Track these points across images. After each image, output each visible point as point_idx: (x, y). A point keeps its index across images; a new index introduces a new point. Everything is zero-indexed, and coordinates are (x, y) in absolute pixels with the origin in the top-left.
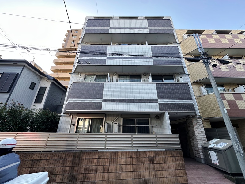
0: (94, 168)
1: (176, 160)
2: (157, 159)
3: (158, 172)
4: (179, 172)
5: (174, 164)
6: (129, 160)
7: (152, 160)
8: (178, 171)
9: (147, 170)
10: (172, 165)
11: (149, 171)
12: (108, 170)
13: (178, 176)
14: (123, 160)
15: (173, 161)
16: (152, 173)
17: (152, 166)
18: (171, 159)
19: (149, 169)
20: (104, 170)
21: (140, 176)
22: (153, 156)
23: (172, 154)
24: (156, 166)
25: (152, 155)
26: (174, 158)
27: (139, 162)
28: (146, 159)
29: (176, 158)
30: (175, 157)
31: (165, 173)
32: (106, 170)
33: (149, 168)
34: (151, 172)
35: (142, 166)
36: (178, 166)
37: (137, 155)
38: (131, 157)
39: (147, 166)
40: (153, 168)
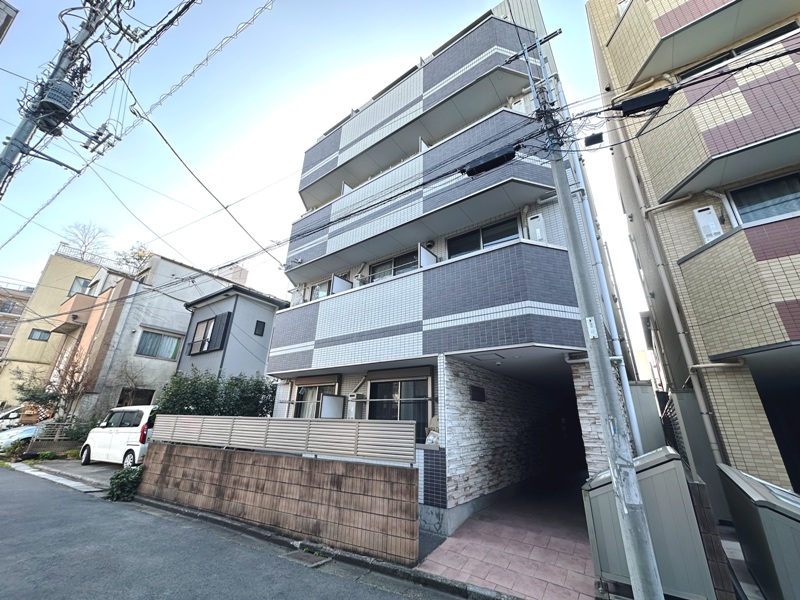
0: (245, 480)
1: (392, 491)
2: (349, 481)
3: (346, 513)
4: (394, 524)
5: (386, 500)
6: (296, 474)
7: (337, 482)
8: (393, 522)
9: (324, 502)
10: (379, 502)
11: (329, 505)
12: (263, 489)
13: (389, 533)
14: (287, 473)
15: (384, 492)
16: (334, 512)
17: (335, 495)
18: (382, 487)
19: (329, 501)
20: (257, 487)
21: (310, 513)
22: (341, 473)
23: (385, 474)
24: (344, 497)
25: (340, 470)
26: (388, 486)
27: (312, 483)
28: (327, 479)
29: (395, 486)
30: (392, 483)
31: (360, 519)
32: (260, 489)
33: (329, 499)
34: (331, 508)
35: (316, 492)
36: (394, 507)
37: (310, 468)
38: (301, 470)
39: (326, 493)
40: (338, 502)
